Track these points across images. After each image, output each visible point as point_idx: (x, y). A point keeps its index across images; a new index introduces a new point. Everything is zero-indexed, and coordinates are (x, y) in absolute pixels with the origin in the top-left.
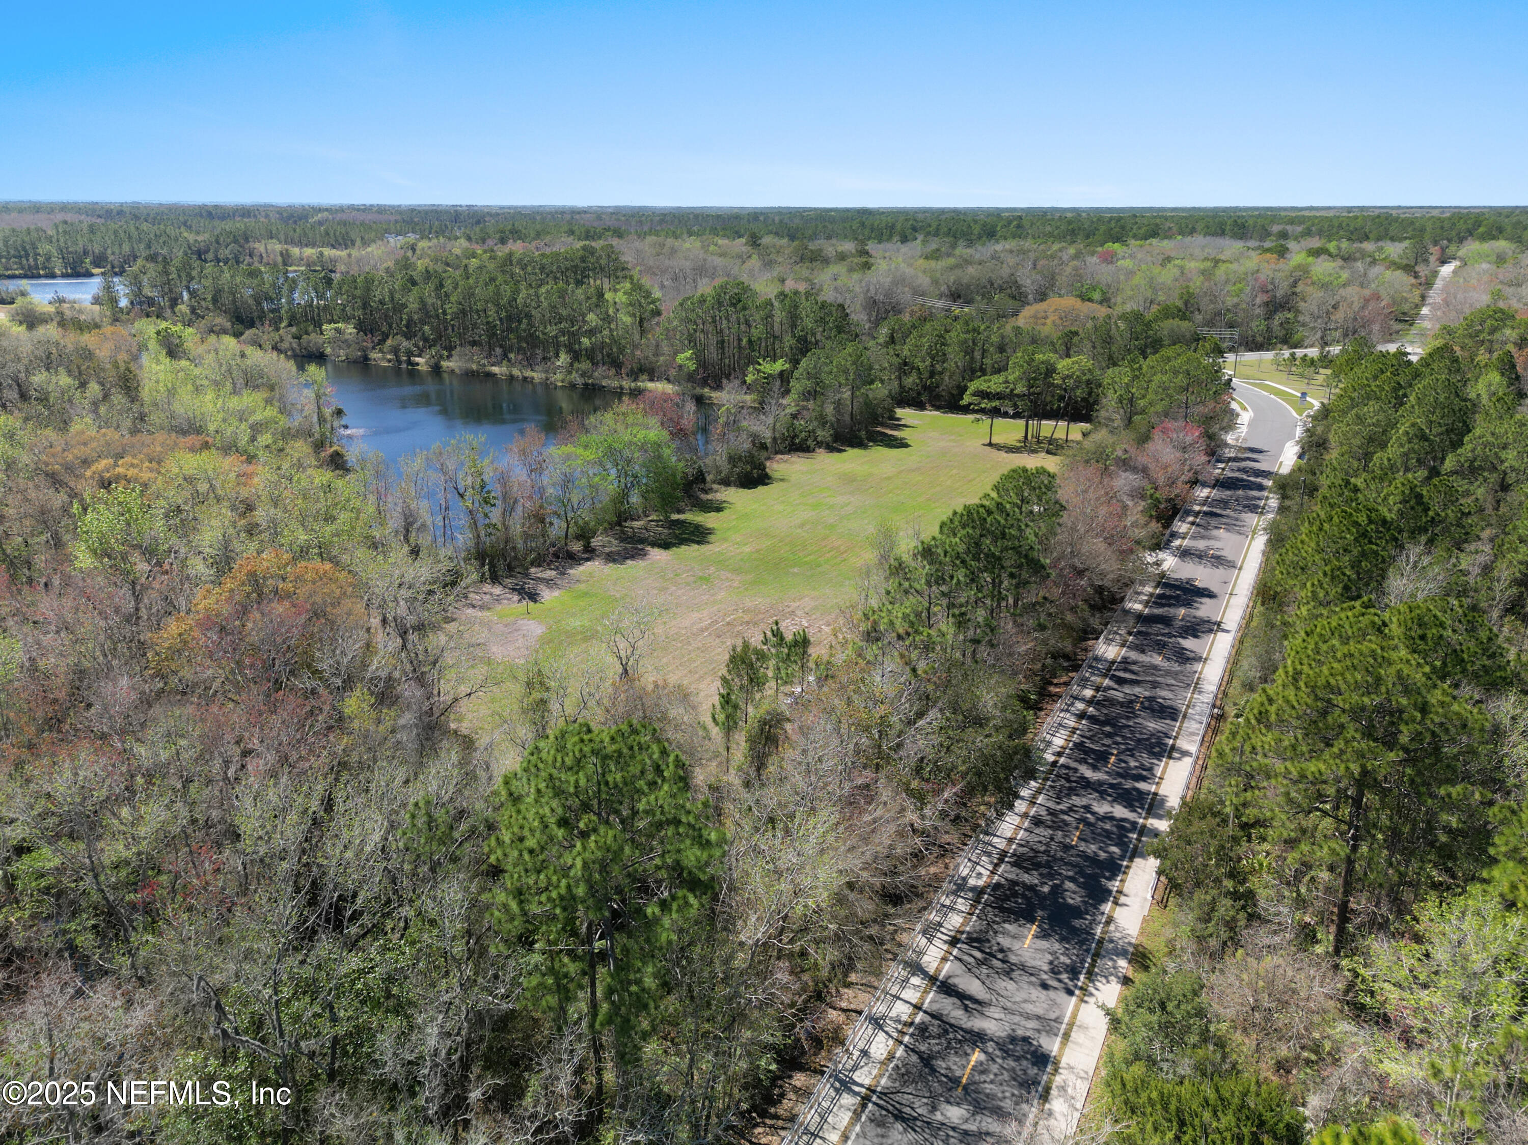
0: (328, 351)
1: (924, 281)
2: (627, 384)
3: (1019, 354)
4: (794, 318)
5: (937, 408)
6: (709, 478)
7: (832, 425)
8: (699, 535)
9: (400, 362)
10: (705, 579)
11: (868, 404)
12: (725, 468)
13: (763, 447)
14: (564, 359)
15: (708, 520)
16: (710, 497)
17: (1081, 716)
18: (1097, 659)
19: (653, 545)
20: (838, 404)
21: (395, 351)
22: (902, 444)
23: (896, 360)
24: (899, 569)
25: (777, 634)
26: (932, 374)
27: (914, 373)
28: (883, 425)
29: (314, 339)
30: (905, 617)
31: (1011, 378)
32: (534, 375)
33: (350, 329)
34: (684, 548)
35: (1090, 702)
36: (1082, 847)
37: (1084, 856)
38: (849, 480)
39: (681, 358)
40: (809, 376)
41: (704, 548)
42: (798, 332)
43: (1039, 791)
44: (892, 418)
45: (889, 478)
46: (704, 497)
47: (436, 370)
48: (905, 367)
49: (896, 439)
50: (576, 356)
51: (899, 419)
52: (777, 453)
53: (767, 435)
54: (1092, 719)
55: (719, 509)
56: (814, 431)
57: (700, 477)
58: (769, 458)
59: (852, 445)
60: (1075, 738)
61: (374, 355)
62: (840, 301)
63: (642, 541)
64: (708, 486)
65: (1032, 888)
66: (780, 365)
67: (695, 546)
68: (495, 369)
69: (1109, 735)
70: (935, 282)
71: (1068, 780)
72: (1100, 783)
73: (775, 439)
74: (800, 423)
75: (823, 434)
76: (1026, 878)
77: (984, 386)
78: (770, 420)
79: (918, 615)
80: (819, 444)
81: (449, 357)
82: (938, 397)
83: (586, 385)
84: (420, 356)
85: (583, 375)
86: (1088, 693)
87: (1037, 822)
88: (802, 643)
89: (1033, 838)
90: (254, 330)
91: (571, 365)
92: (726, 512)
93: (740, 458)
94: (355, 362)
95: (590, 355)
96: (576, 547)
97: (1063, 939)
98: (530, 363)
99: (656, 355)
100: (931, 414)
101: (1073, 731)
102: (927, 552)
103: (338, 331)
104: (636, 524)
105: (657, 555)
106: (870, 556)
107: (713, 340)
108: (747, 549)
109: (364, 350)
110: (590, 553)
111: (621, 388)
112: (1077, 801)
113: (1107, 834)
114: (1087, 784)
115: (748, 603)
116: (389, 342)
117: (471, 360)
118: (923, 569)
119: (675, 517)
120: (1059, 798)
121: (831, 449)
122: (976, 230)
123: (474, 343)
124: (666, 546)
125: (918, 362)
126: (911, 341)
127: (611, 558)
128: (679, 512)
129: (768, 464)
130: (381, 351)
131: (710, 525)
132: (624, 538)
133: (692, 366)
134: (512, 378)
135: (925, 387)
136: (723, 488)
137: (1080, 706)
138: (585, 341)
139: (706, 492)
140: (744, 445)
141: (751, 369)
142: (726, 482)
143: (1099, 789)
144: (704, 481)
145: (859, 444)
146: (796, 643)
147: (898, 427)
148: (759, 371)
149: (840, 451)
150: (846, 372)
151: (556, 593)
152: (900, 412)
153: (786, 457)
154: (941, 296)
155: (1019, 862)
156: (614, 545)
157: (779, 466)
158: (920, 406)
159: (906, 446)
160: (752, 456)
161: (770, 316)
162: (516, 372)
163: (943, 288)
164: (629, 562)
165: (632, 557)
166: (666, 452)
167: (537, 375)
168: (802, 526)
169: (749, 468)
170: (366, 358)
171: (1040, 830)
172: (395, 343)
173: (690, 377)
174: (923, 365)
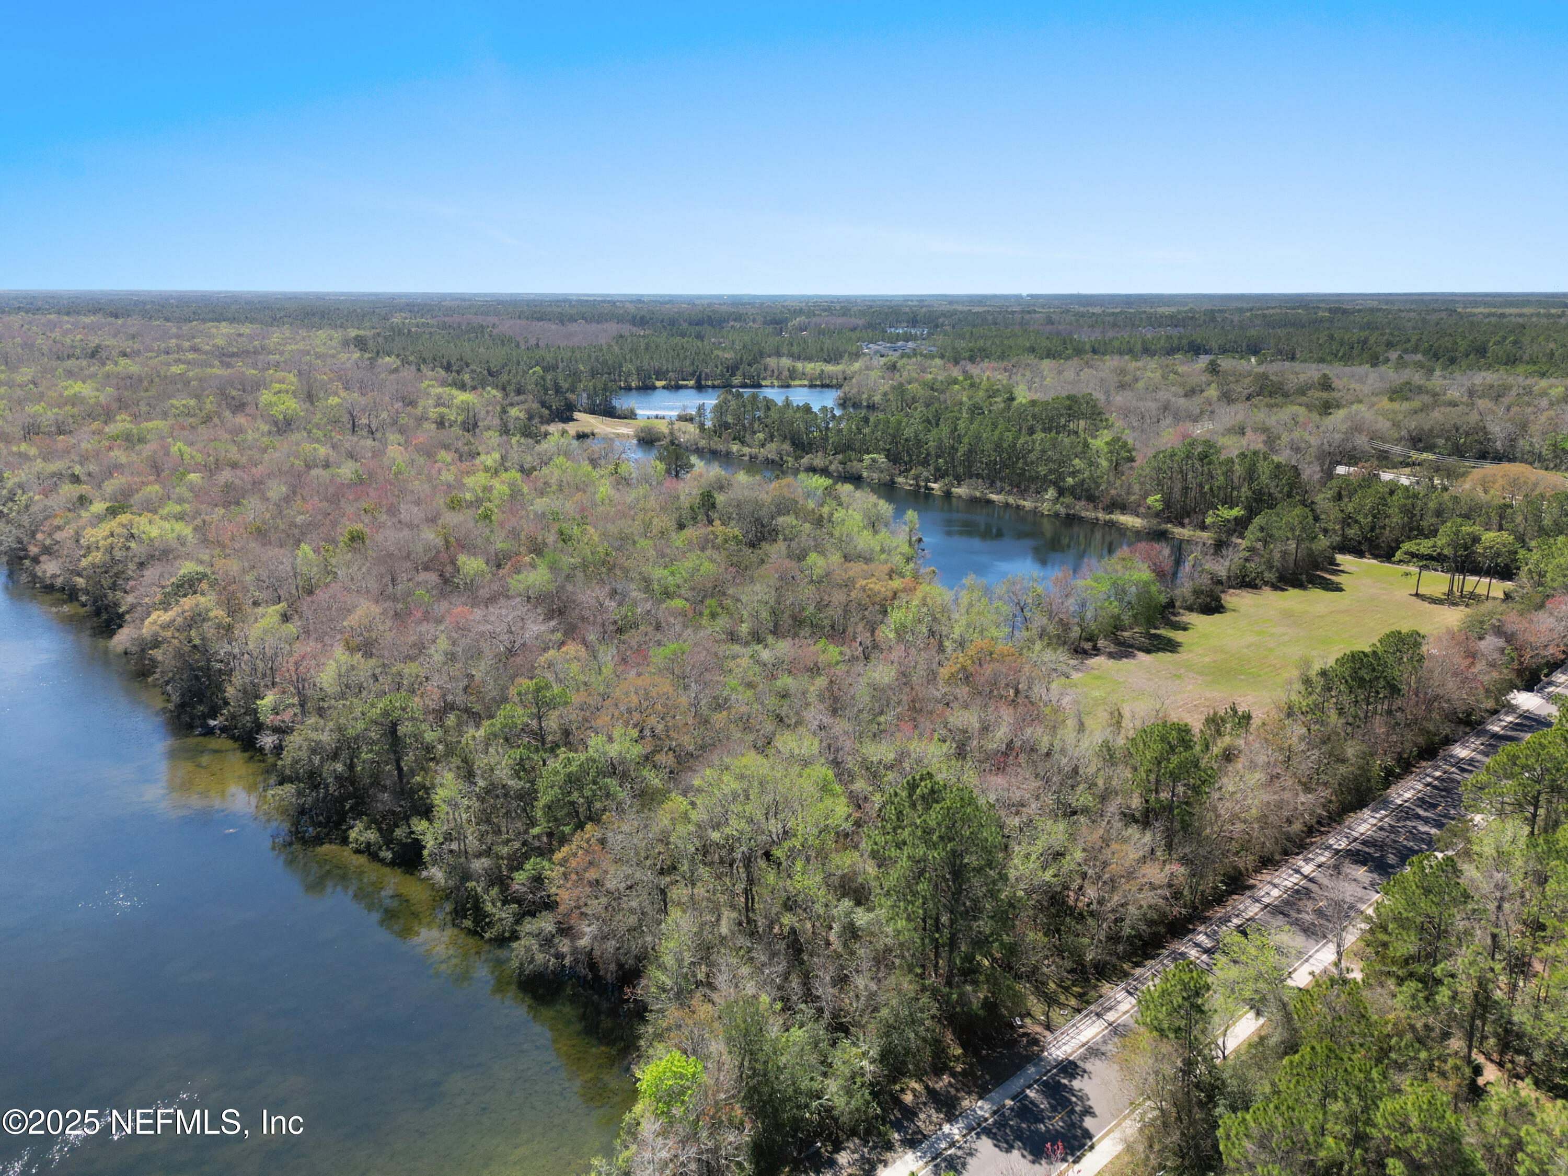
0: (865, 474)
1: (1383, 425)
2: (1101, 515)
3: (1449, 524)
4: (1251, 475)
5: (1375, 556)
6: (1178, 604)
7: (1277, 570)
8: (1171, 646)
9: (920, 487)
10: (1179, 677)
11: (1311, 553)
12: (1191, 599)
13: (1220, 582)
14: (1051, 493)
15: (1178, 636)
16: (1177, 619)
17: (1429, 784)
18: (1452, 756)
19: (1140, 649)
20: (1284, 553)
21: (916, 478)
22: (1338, 588)
23: (1341, 515)
24: (1307, 682)
25: (1234, 710)
26: (1373, 529)
27: (1356, 527)
28: (1322, 570)
29: (855, 466)
30: (1308, 705)
31: (1439, 543)
32: (1025, 503)
33: (881, 459)
34: (1161, 654)
35: (1437, 779)
36: (1405, 843)
37: (1405, 847)
38: (1288, 615)
39: (1150, 500)
40: (1262, 529)
41: (1175, 656)
42: (1255, 486)
43: (1386, 816)
44: (1332, 562)
45: (1322, 617)
46: (1173, 618)
47: (948, 495)
48: (1348, 520)
49: (1333, 583)
50: (1061, 492)
51: (1338, 565)
52: (1230, 587)
53: (1223, 573)
54: (1435, 787)
55: (1185, 629)
56: (1262, 573)
57: (1171, 604)
58: (1223, 592)
59: (1294, 586)
60: (1420, 795)
61: (900, 480)
62: (1293, 463)
63: (1131, 646)
64: (1176, 610)
65: (1368, 854)
66: (1237, 512)
67: (1169, 654)
68: (994, 497)
69: (1442, 797)
70: (1396, 425)
71: (1407, 813)
72: (1427, 818)
73: (1229, 577)
74: (1251, 565)
75: (1269, 576)
76: (1367, 850)
77: (1414, 549)
78: (1227, 564)
79: (1315, 705)
80: (1266, 583)
81: (959, 485)
82: (1378, 547)
83: (1068, 515)
84: (935, 482)
85: (1067, 507)
86: (1438, 774)
87: (1381, 829)
88: (1248, 717)
89: (1375, 835)
90: (810, 456)
91: (1057, 499)
92: (1190, 631)
93: (1202, 592)
94: (885, 484)
95: (1072, 491)
96: (1088, 646)
97: (1380, 874)
98: (1023, 493)
99: (1128, 493)
100: (1369, 562)
101: (1420, 791)
102: (1324, 673)
103: (874, 460)
104: (1125, 634)
105: (1141, 656)
106: (1296, 673)
107: (1178, 486)
108: (1207, 659)
109: (892, 476)
110: (1096, 651)
111: (1097, 519)
112: (1409, 823)
113: (1423, 840)
114: (1418, 817)
115: (1208, 695)
116: (913, 472)
117: (976, 489)
118: (1319, 682)
119: (1153, 631)
120: (1398, 820)
121: (1275, 587)
122: (1463, 345)
123: (978, 476)
124: (1148, 651)
125: (1360, 518)
126: (1356, 499)
127: (1111, 655)
128: (1156, 628)
129: (1223, 596)
130: (906, 478)
131: (1179, 640)
132: (1119, 643)
133: (1159, 506)
134: (1007, 505)
135: (1366, 538)
136: (1187, 613)
137: (1429, 780)
138: (1070, 480)
139: (1175, 615)
140: (1205, 581)
141: (1211, 512)
142: (1190, 609)
143: (1426, 821)
144: (1174, 607)
145: (1300, 585)
146: (1244, 717)
147: (1336, 572)
148: (1218, 515)
149: (1283, 590)
150: (1293, 529)
151: (1080, 675)
152: (1339, 558)
153: (1237, 591)
154: (1399, 441)
155: (1364, 843)
156: (1112, 648)
157: (1234, 599)
158: (1360, 554)
159: (1341, 590)
160: (1211, 591)
161: (1231, 471)
162: (1011, 500)
163: (1404, 433)
164: (1125, 660)
165: (1126, 657)
166: (1154, 589)
167: (1028, 504)
168: (1248, 647)
169: (1209, 600)
170: (893, 482)
171: (1382, 833)
172: (918, 472)
173: (1157, 515)
174: (1366, 521)
